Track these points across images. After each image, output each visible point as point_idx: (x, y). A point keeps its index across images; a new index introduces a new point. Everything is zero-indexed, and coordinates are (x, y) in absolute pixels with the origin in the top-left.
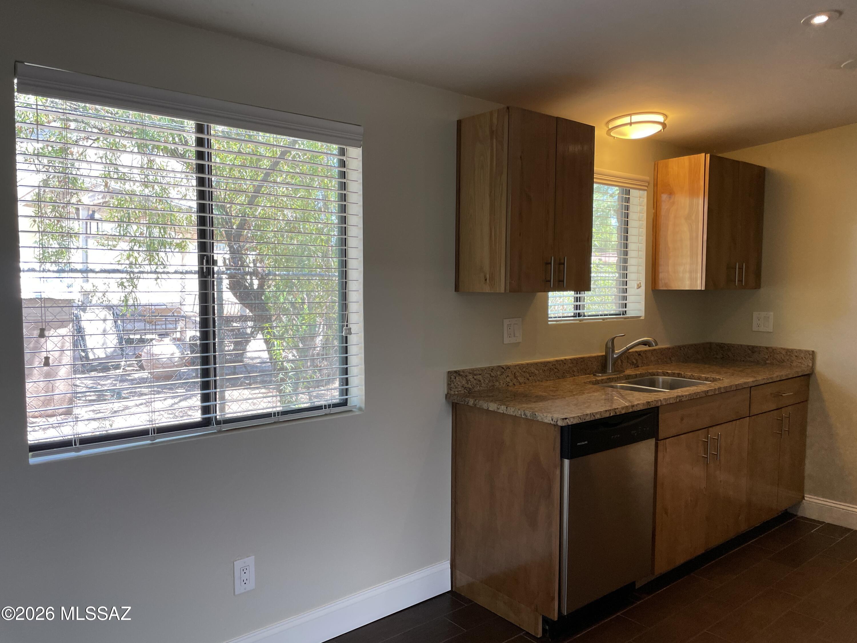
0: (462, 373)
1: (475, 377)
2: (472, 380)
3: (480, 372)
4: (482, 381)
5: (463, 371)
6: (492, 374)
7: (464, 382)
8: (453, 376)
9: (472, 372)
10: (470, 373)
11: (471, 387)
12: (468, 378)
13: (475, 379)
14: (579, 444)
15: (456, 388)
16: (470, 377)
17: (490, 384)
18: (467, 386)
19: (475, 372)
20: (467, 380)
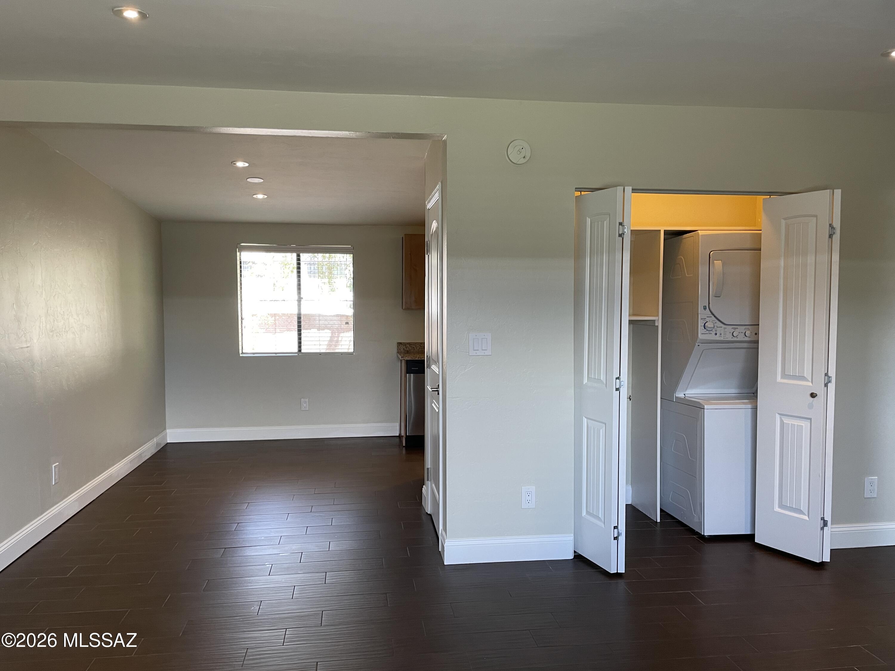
0: (402, 344)
1: (411, 346)
2: (409, 347)
3: (414, 344)
4: (415, 348)
5: (404, 343)
6: (421, 345)
7: (404, 347)
8: (399, 344)
9: (408, 343)
10: (408, 344)
11: (408, 350)
12: (407, 346)
13: (411, 347)
14: (412, 368)
15: (400, 349)
16: (408, 345)
17: (420, 350)
18: (406, 349)
19: (411, 344)
20: (406, 347)
